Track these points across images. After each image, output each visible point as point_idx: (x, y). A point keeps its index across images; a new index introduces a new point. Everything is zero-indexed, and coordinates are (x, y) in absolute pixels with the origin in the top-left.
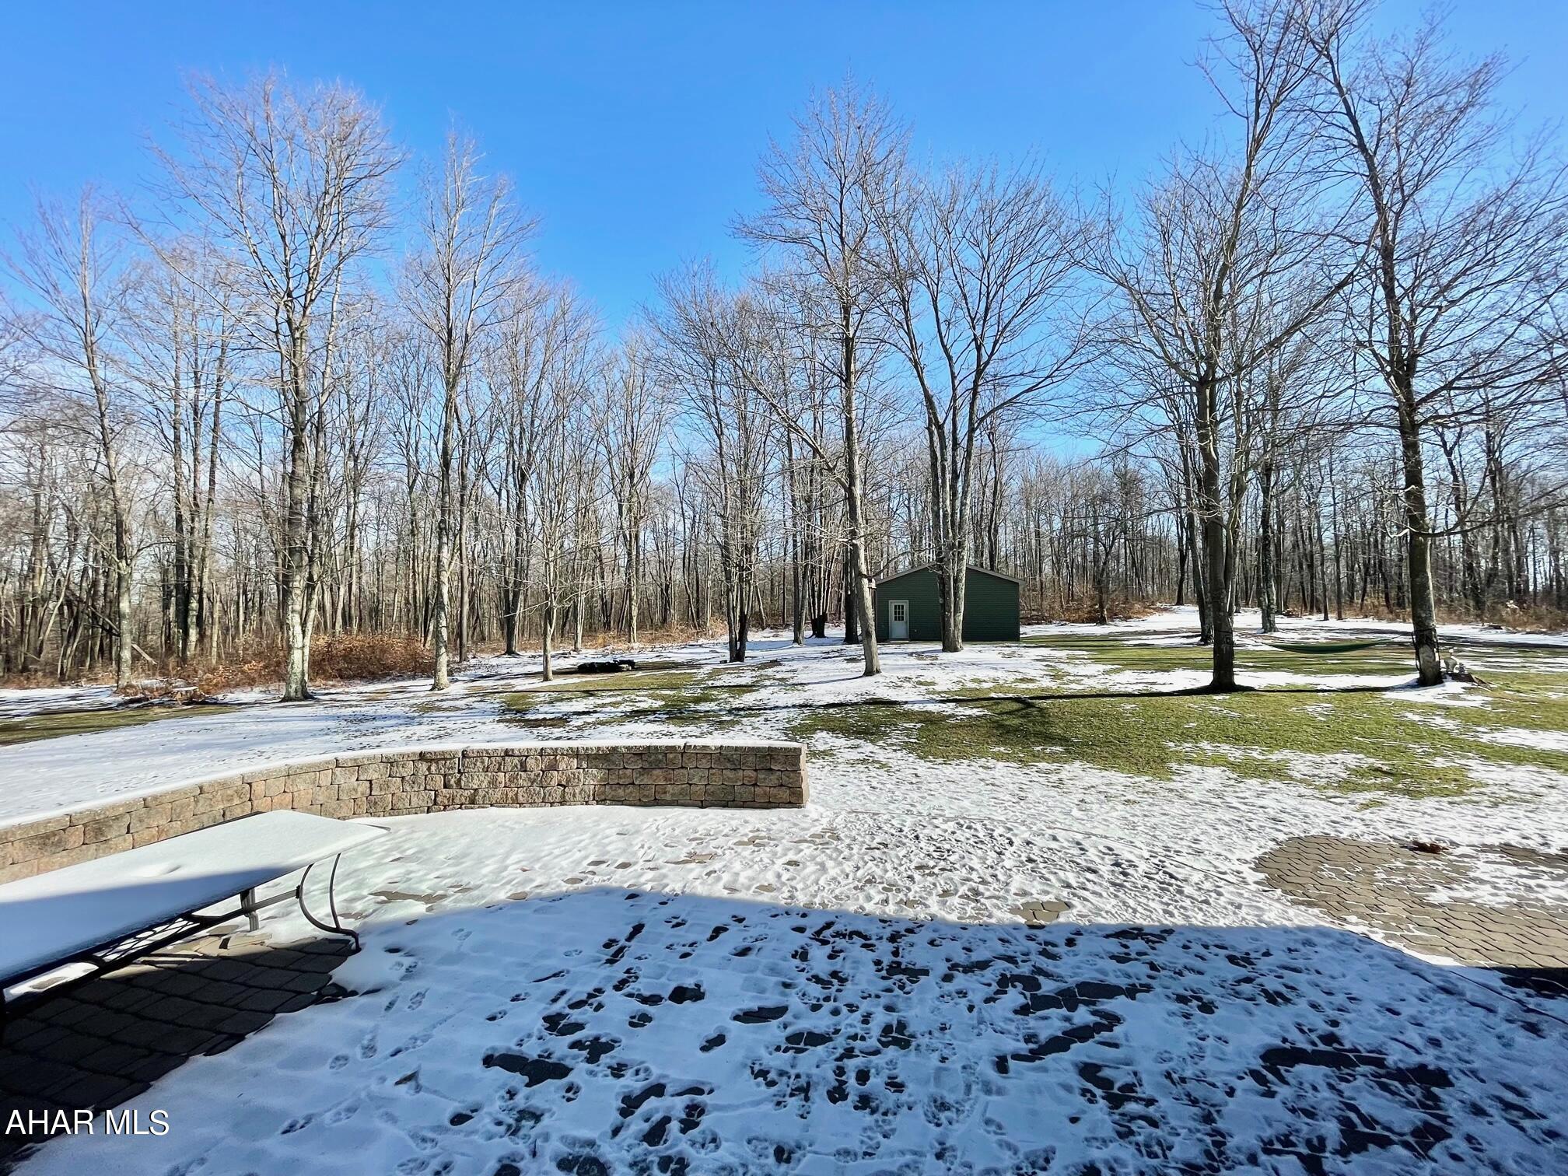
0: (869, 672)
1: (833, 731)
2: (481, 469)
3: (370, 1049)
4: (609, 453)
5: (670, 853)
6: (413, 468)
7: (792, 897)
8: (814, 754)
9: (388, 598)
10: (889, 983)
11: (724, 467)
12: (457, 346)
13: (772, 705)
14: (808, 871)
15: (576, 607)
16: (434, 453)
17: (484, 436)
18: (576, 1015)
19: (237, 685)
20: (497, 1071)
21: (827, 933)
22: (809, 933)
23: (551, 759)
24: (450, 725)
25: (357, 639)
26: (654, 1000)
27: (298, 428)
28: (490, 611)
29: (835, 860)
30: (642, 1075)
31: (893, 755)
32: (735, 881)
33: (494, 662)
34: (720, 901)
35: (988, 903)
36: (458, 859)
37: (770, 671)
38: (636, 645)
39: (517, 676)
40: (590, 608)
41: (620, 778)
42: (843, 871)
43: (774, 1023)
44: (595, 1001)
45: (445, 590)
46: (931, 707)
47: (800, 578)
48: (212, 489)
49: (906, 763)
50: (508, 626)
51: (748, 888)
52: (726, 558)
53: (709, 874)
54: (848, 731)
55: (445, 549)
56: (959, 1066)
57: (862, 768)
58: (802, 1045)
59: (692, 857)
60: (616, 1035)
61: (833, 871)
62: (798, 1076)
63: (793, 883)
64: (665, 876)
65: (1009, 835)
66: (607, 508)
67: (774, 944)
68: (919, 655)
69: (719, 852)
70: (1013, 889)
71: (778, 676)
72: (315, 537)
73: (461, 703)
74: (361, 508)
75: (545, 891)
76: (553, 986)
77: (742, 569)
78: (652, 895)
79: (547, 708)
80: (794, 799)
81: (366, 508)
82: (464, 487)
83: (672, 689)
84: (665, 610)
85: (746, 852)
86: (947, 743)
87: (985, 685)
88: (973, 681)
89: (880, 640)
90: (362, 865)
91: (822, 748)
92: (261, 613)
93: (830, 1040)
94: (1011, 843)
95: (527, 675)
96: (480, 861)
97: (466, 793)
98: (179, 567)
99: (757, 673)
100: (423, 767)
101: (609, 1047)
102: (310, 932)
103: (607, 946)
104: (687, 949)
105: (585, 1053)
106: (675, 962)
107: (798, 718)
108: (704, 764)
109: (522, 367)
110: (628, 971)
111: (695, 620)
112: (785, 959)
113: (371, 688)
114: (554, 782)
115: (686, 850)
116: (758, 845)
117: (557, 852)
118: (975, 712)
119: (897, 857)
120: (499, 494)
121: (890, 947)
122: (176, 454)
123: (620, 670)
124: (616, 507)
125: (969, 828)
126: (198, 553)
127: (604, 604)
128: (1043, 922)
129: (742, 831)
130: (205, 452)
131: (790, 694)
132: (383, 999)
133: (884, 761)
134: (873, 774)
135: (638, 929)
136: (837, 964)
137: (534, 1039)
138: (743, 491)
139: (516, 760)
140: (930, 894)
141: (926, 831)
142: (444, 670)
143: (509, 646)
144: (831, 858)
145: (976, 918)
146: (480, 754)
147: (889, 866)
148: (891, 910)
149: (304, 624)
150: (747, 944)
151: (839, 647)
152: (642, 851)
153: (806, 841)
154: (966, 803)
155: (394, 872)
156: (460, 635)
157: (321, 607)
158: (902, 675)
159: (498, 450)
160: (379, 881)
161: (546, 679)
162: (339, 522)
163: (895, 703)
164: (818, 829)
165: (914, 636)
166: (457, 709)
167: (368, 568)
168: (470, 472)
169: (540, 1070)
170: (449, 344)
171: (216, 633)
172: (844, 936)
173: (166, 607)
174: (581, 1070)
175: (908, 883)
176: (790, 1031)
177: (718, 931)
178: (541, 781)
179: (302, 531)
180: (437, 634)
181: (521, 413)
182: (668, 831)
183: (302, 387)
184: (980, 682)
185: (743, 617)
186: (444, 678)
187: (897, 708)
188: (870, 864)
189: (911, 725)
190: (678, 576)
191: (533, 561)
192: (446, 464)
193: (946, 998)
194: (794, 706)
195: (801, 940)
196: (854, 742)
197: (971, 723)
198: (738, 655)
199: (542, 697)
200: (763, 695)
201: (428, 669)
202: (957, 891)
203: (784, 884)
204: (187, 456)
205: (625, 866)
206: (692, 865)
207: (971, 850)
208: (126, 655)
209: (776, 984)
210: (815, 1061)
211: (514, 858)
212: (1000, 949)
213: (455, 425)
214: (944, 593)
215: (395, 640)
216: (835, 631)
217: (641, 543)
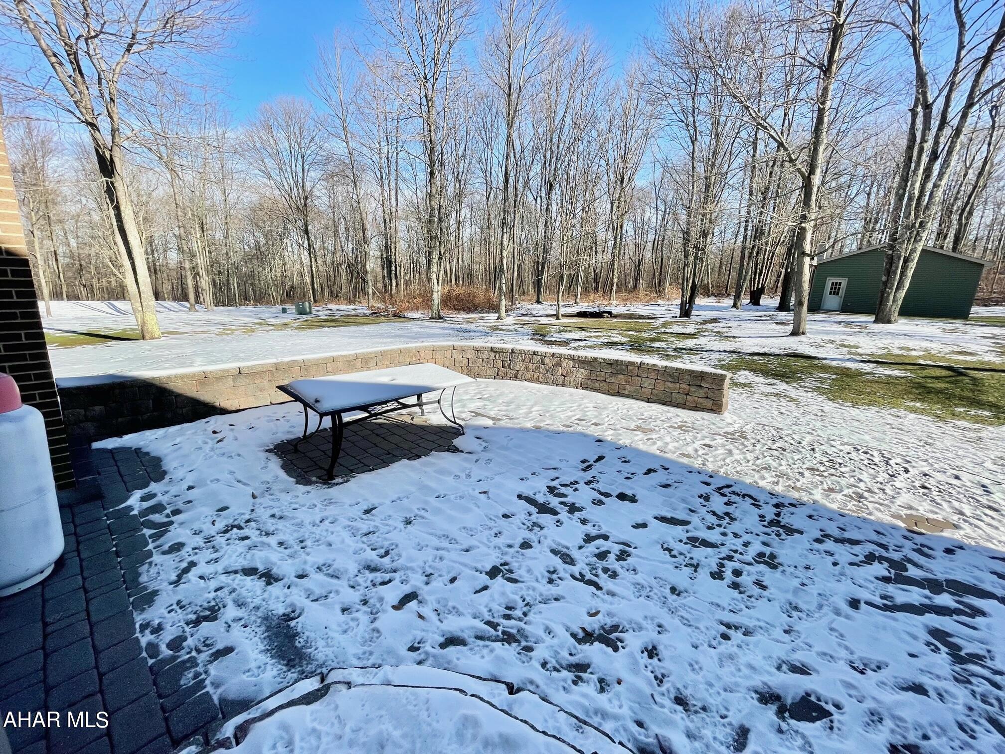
0: (794, 333)
1: (755, 371)
2: (526, 184)
3: (469, 476)
4: (608, 165)
5: (624, 423)
6: (488, 184)
7: (704, 464)
8: (736, 384)
9: (476, 267)
10: (769, 530)
11: (693, 168)
12: (514, 97)
13: (708, 349)
14: (718, 452)
15: (578, 276)
16: (500, 175)
17: (529, 159)
18: (563, 490)
19: (412, 309)
20: (523, 502)
21: (726, 491)
22: (713, 487)
23: (559, 360)
24: (506, 339)
25: (461, 290)
26: (608, 495)
27: (432, 165)
28: (529, 278)
29: (741, 450)
30: (596, 527)
31: (805, 394)
32: (665, 447)
33: (530, 307)
34: (654, 456)
35: (870, 506)
36: (508, 404)
37: (709, 326)
38: (614, 302)
39: (542, 316)
40: (587, 276)
41: (597, 376)
42: (745, 458)
43: (680, 527)
44: (574, 487)
45: (505, 261)
46: (849, 365)
47: (746, 259)
48: (397, 204)
49: (815, 402)
50: (538, 284)
51: (674, 453)
52: (686, 240)
53: (648, 439)
54: (766, 373)
55: (505, 236)
56: (815, 593)
57: (775, 399)
58: (697, 544)
59: (638, 428)
60: (584, 506)
61: (737, 455)
62: (691, 558)
63: (707, 457)
64: (620, 435)
65: (906, 465)
66: (603, 207)
67: (687, 487)
68: (848, 324)
69: (657, 429)
70: (899, 502)
71: (716, 330)
72: (441, 230)
73: (512, 328)
74: (463, 212)
75: (551, 428)
76: (554, 474)
77: (698, 249)
78: (611, 443)
79: (557, 335)
80: (716, 407)
81: (465, 213)
82: (516, 196)
83: (636, 331)
84: (636, 280)
85: (676, 433)
86: (860, 393)
87: (914, 353)
88: (901, 348)
89: (810, 310)
90: (465, 398)
91: (743, 382)
92: (420, 274)
93: (718, 547)
94: (907, 471)
95: (547, 316)
96: (518, 407)
97: (513, 372)
98: (387, 247)
99: (700, 327)
100: (493, 355)
101: (580, 509)
102: (444, 422)
103: (583, 462)
104: (630, 475)
105: (567, 508)
106: (621, 479)
107: (727, 359)
108: (653, 375)
109: (553, 107)
110: (593, 477)
111: (657, 288)
112: (693, 497)
113: (468, 316)
114: (559, 373)
115: (634, 424)
116: (684, 430)
117: (558, 410)
118: (897, 373)
119: (793, 459)
120: (536, 200)
121: (775, 510)
122: (382, 186)
123: (602, 317)
124: (609, 206)
125: (866, 453)
126: (393, 240)
127: (596, 275)
128: (923, 531)
129: (674, 420)
130: (393, 185)
131: (724, 343)
132: (474, 457)
133: (795, 397)
134: (782, 404)
135: (601, 458)
136: (730, 509)
137: (542, 494)
138: (708, 187)
139: (539, 358)
140: (816, 487)
141: (823, 447)
142: (503, 309)
143: (538, 298)
144: (737, 448)
145: (855, 512)
146: (521, 352)
147: (784, 462)
148: (779, 489)
149: (438, 279)
150: (668, 482)
151: (771, 313)
152: (607, 419)
153: (719, 435)
154: (867, 437)
155: (479, 404)
156: (512, 290)
157: (445, 272)
158: (826, 338)
159: (537, 169)
160: (473, 406)
161: (558, 318)
162: (452, 221)
163: (815, 358)
164: (731, 430)
165: (845, 309)
166: (510, 331)
167: (466, 249)
168: (520, 186)
169: (544, 509)
170: (509, 95)
171: (402, 283)
172: (739, 495)
173: (383, 269)
174: (564, 515)
175: (798, 476)
176: (689, 535)
177: (649, 471)
178: (552, 370)
179: (436, 226)
180: (500, 289)
181: (551, 140)
182: (625, 411)
183: (433, 138)
184: (910, 350)
185: (694, 287)
186: (503, 314)
187: (816, 362)
188: (768, 458)
189: (826, 376)
190: (648, 255)
191: (554, 245)
192: (507, 181)
193: (814, 552)
194: (725, 351)
195: (705, 489)
196: (771, 381)
197: (889, 382)
198: (686, 312)
199: (555, 328)
200: (701, 341)
201: (495, 308)
202: (841, 491)
203: (699, 456)
204: (386, 187)
205: (596, 424)
206: (638, 433)
207: (863, 468)
208: (370, 291)
209: (685, 508)
210: (705, 554)
211: (536, 408)
212: (875, 537)
213: (512, 155)
214: (890, 272)
215: (480, 291)
216: (770, 301)
217: (624, 232)
